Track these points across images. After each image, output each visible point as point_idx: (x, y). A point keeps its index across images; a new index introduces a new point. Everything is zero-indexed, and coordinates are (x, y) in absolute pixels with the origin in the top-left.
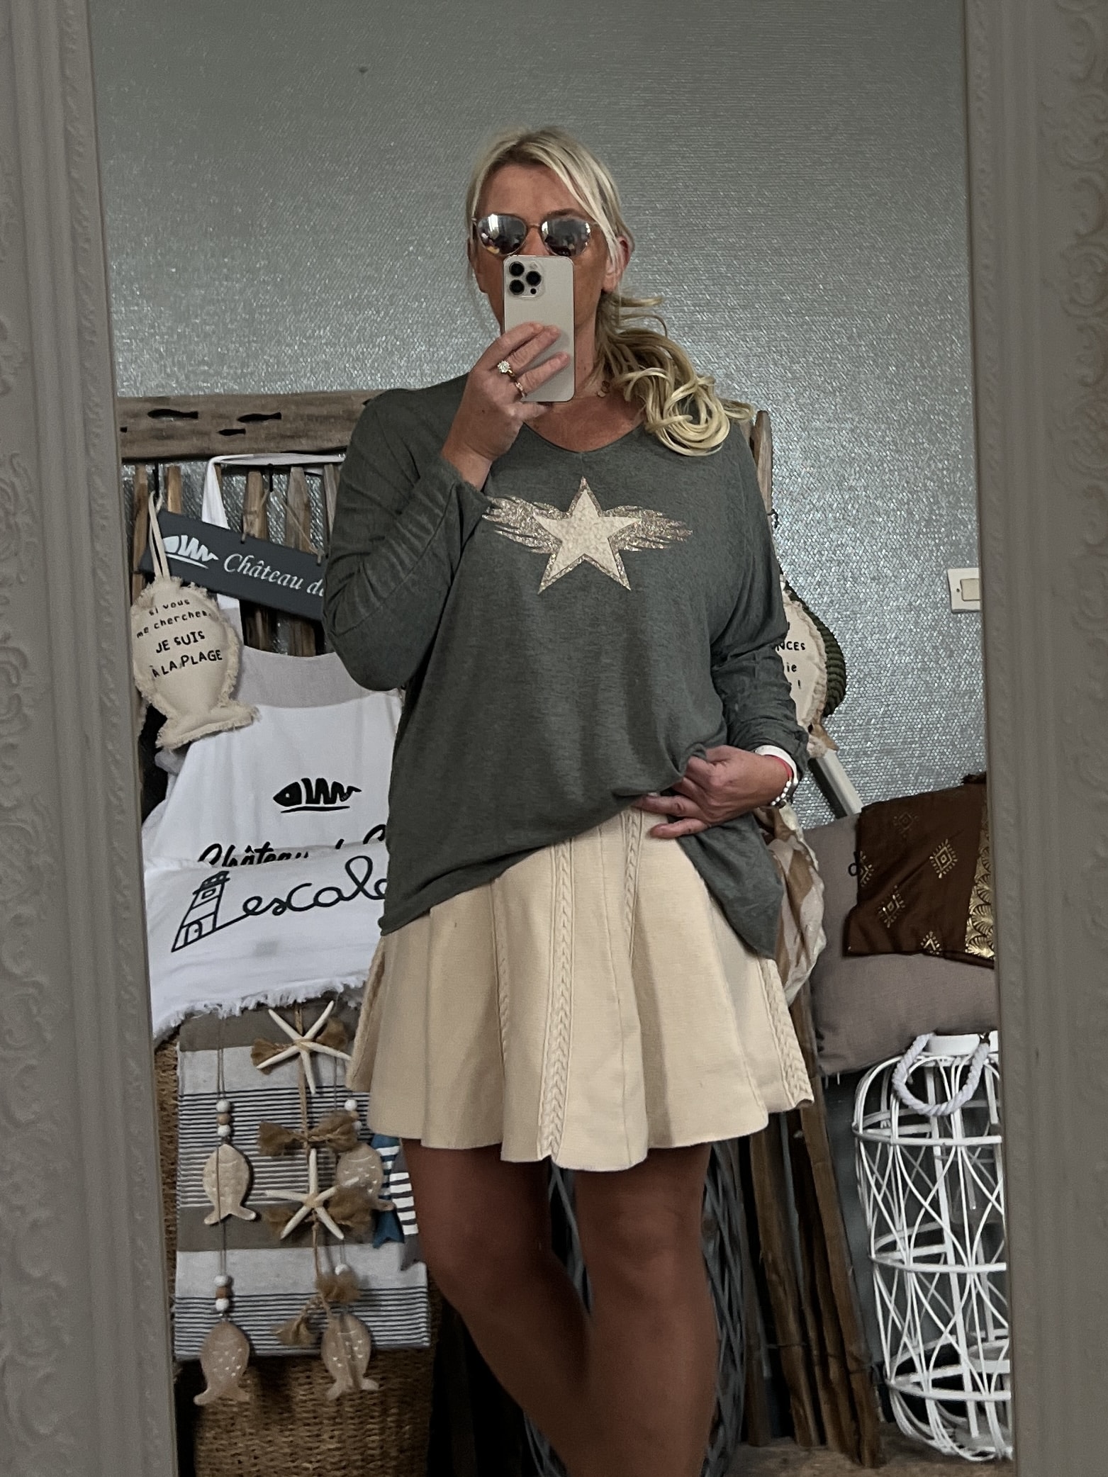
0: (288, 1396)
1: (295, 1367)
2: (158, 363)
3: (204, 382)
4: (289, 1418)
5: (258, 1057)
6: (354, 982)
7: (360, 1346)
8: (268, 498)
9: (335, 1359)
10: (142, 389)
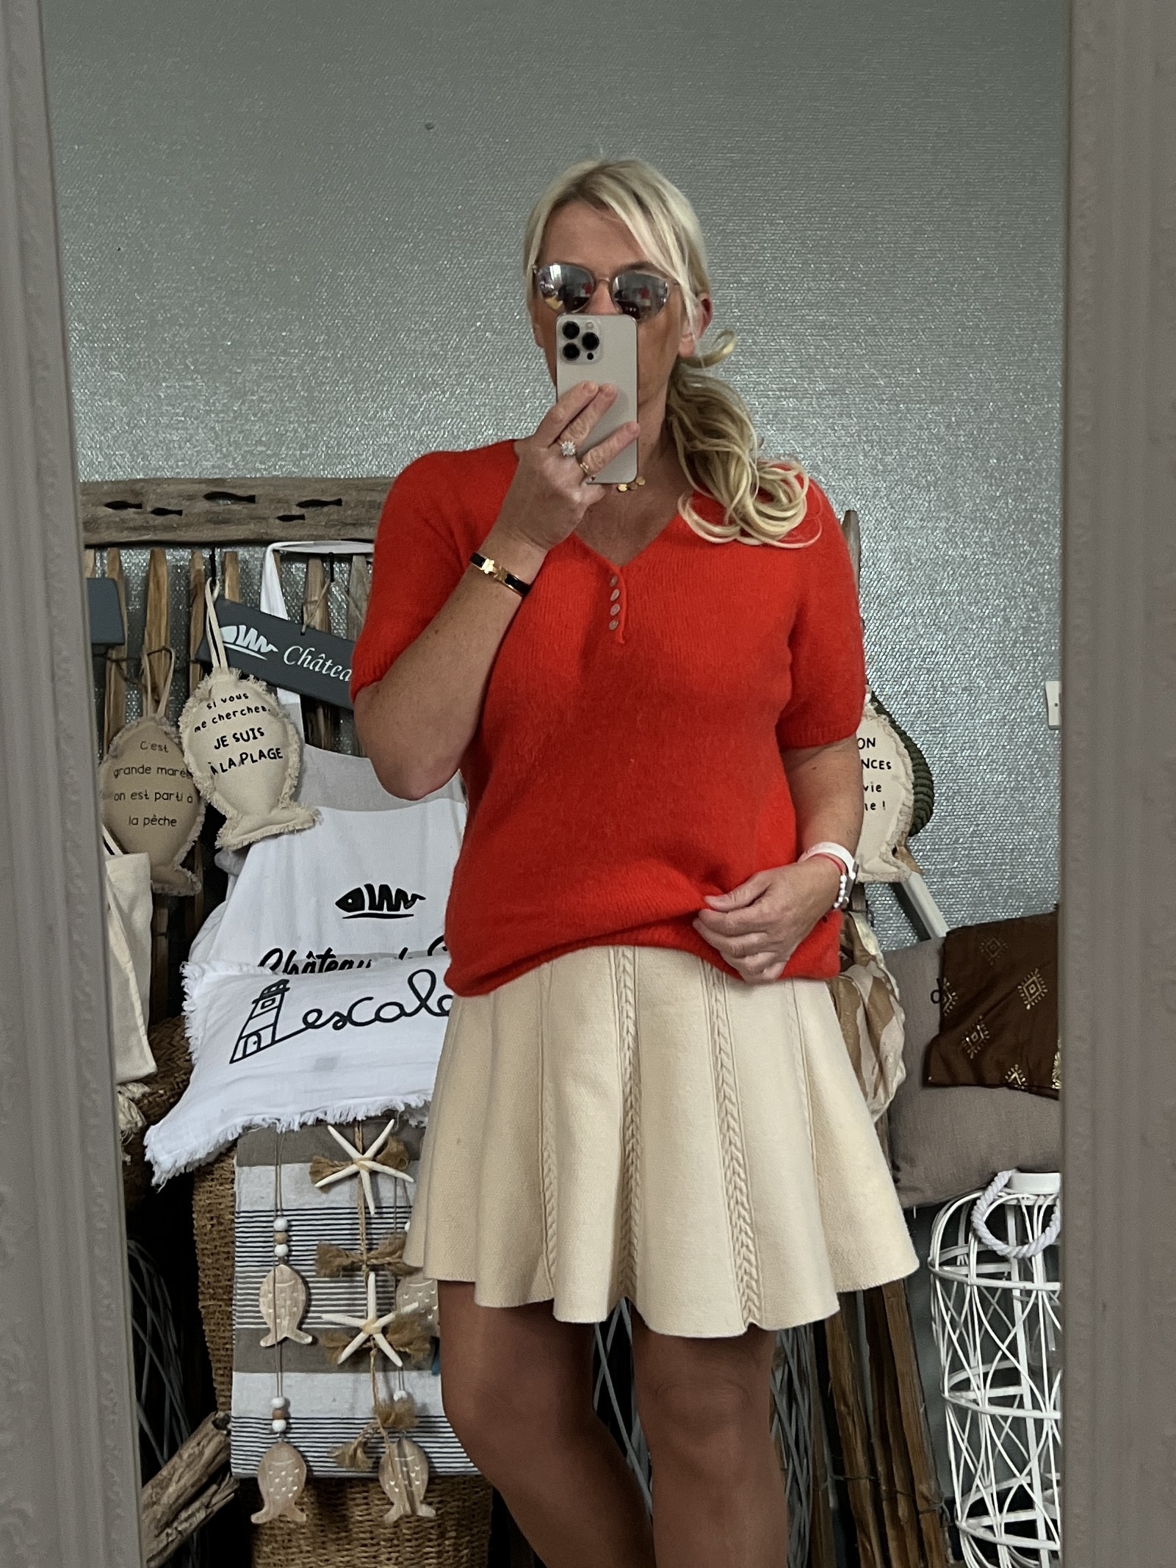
0: (345, 1515)
1: (351, 1487)
2: (213, 442)
3: (261, 463)
4: (346, 1537)
5: (316, 1174)
6: (415, 1101)
7: (417, 1472)
8: (329, 590)
9: (393, 1483)
10: (197, 470)
